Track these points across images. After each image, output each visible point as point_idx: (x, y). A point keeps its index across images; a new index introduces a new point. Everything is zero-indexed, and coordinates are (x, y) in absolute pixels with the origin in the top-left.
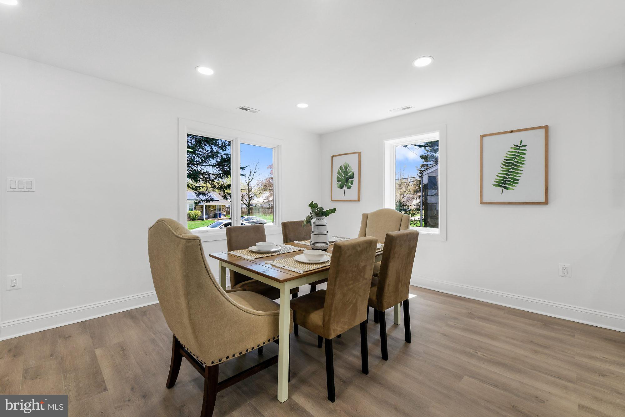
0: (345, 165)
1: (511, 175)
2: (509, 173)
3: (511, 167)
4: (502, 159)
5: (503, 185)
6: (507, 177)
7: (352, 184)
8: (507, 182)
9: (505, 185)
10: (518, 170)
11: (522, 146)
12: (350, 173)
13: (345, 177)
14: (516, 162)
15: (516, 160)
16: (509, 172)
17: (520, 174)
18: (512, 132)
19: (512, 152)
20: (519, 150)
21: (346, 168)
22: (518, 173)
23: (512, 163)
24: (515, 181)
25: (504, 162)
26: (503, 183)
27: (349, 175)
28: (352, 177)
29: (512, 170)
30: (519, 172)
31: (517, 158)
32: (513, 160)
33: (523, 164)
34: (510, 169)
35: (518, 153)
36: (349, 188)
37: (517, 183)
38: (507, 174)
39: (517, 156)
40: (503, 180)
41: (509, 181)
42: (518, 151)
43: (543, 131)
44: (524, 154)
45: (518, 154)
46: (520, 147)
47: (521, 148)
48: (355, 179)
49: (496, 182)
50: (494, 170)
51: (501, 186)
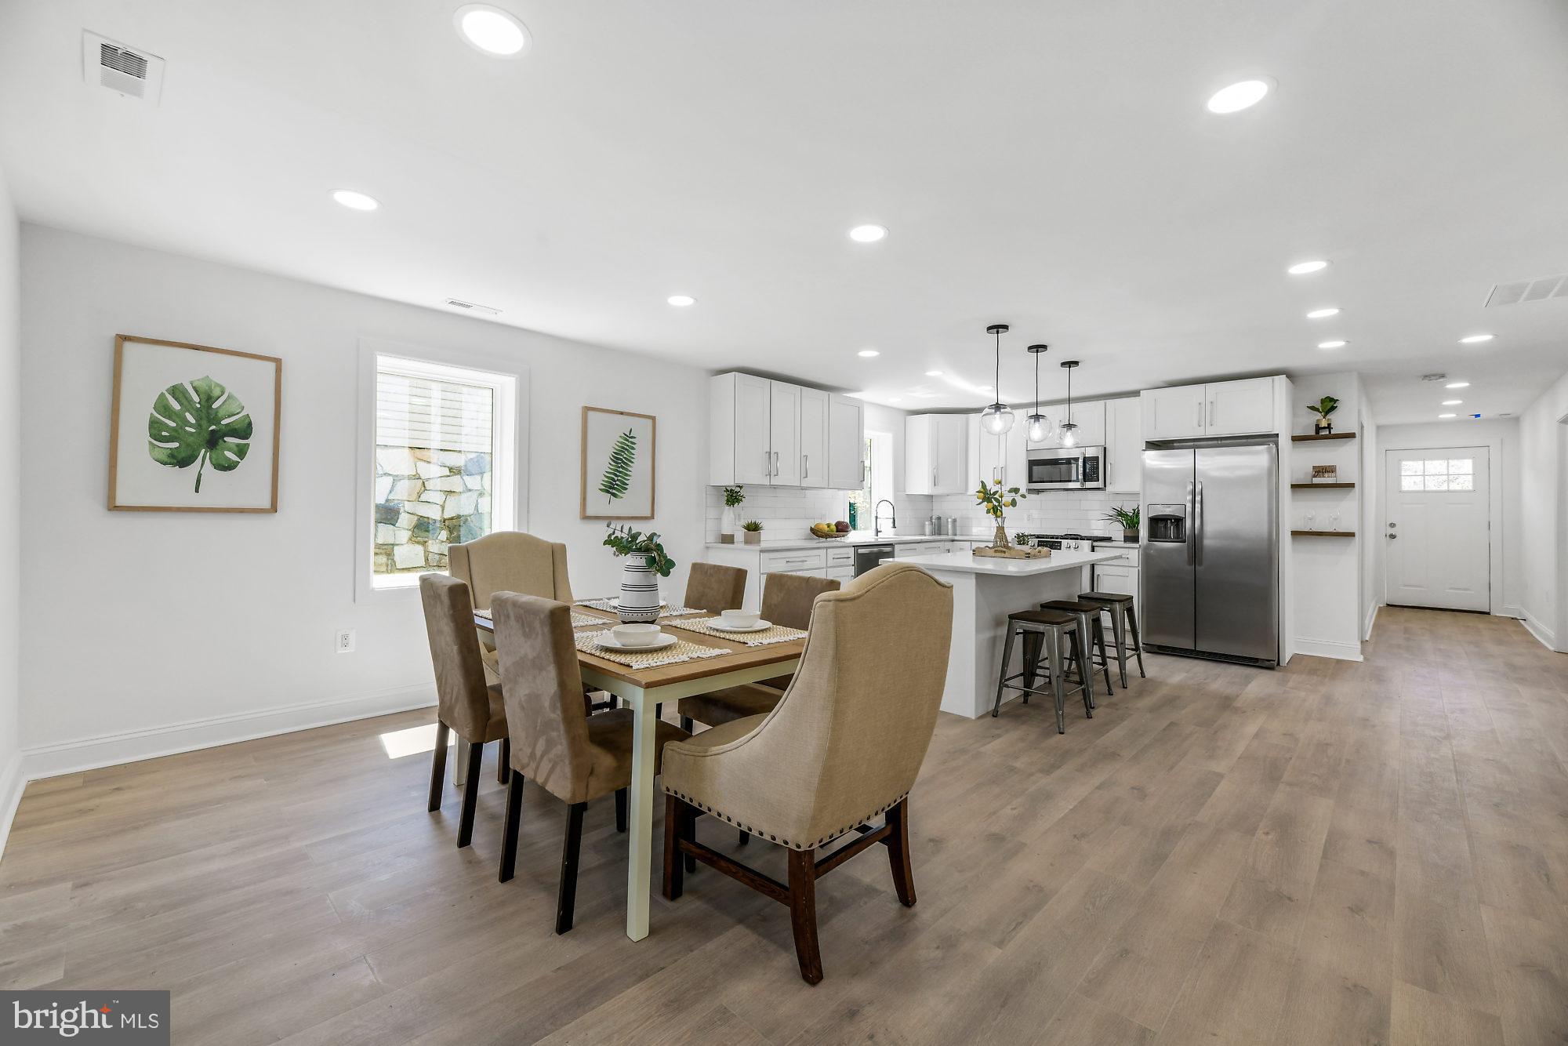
0: (203, 386)
1: (620, 476)
2: (618, 474)
3: (619, 465)
4: (610, 452)
5: (611, 491)
6: (616, 478)
7: (242, 452)
8: (615, 486)
9: (614, 491)
10: (627, 470)
11: (632, 437)
12: (229, 416)
13: (198, 426)
14: (625, 458)
15: (625, 456)
16: (618, 471)
17: (630, 476)
18: (622, 413)
19: (621, 443)
21: (209, 399)
22: (627, 475)
23: (621, 460)
24: (624, 487)
25: (613, 456)
26: (611, 488)
27: (223, 422)
28: (244, 431)
29: (621, 470)
30: (628, 473)
31: (626, 452)
32: (622, 455)
33: (632, 462)
34: (619, 467)
35: (628, 446)
36: (228, 467)
37: (626, 489)
38: (616, 475)
39: (626, 449)
40: (611, 483)
41: (617, 485)
42: (627, 442)
43: (650, 422)
44: (633, 448)
45: (628, 448)
46: (629, 437)
47: (630, 440)
48: (260, 443)
49: (602, 484)
50: (601, 466)
51: (608, 492)
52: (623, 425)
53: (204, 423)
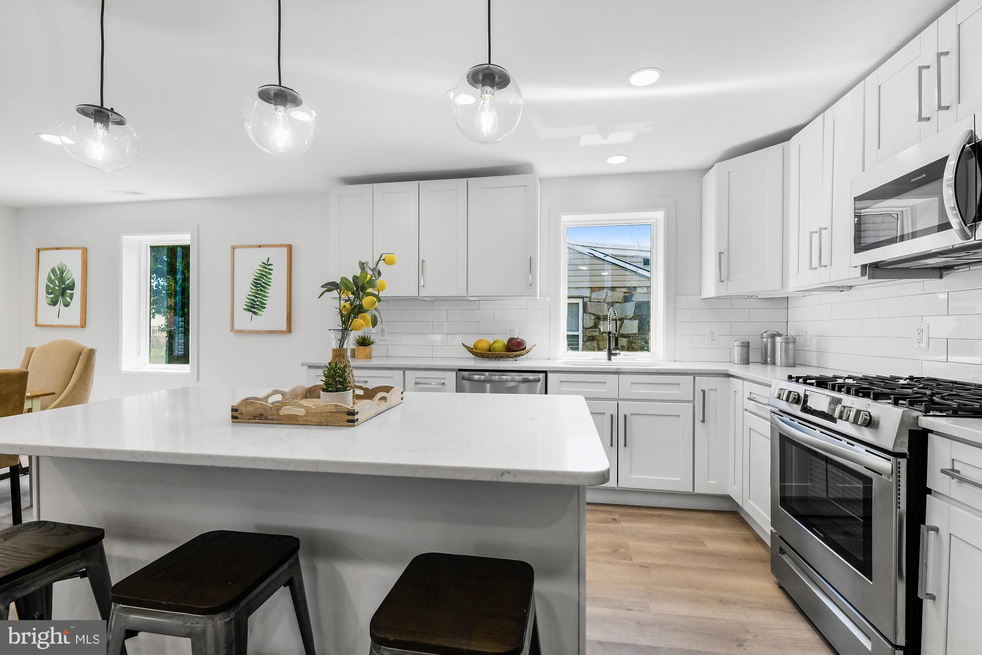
0: (61, 266)
1: (259, 298)
2: (258, 296)
3: (259, 289)
4: (250, 278)
5: (252, 310)
6: (256, 300)
7: (71, 298)
8: (256, 306)
9: (254, 310)
10: (265, 292)
11: (268, 265)
12: (68, 280)
13: (59, 286)
14: (263, 282)
15: (263, 281)
16: (258, 294)
17: (267, 297)
18: (260, 246)
19: (260, 270)
20: (266, 268)
21: (62, 272)
22: (265, 296)
23: (261, 284)
24: (262, 306)
25: (253, 282)
26: (252, 307)
27: (66, 283)
28: (72, 287)
29: (260, 292)
30: (266, 294)
31: (264, 278)
32: (261, 281)
33: (270, 286)
34: (258, 290)
35: (266, 272)
36: (67, 305)
37: (264, 308)
38: (256, 297)
39: (264, 275)
40: (252, 304)
41: (257, 305)
42: (265, 270)
43: (285, 250)
44: (270, 274)
45: (266, 274)
46: (266, 265)
47: (268, 267)
48: (77, 291)
49: (246, 305)
50: (244, 291)
51: (250, 311)
52: (261, 256)
53: (61, 284)
